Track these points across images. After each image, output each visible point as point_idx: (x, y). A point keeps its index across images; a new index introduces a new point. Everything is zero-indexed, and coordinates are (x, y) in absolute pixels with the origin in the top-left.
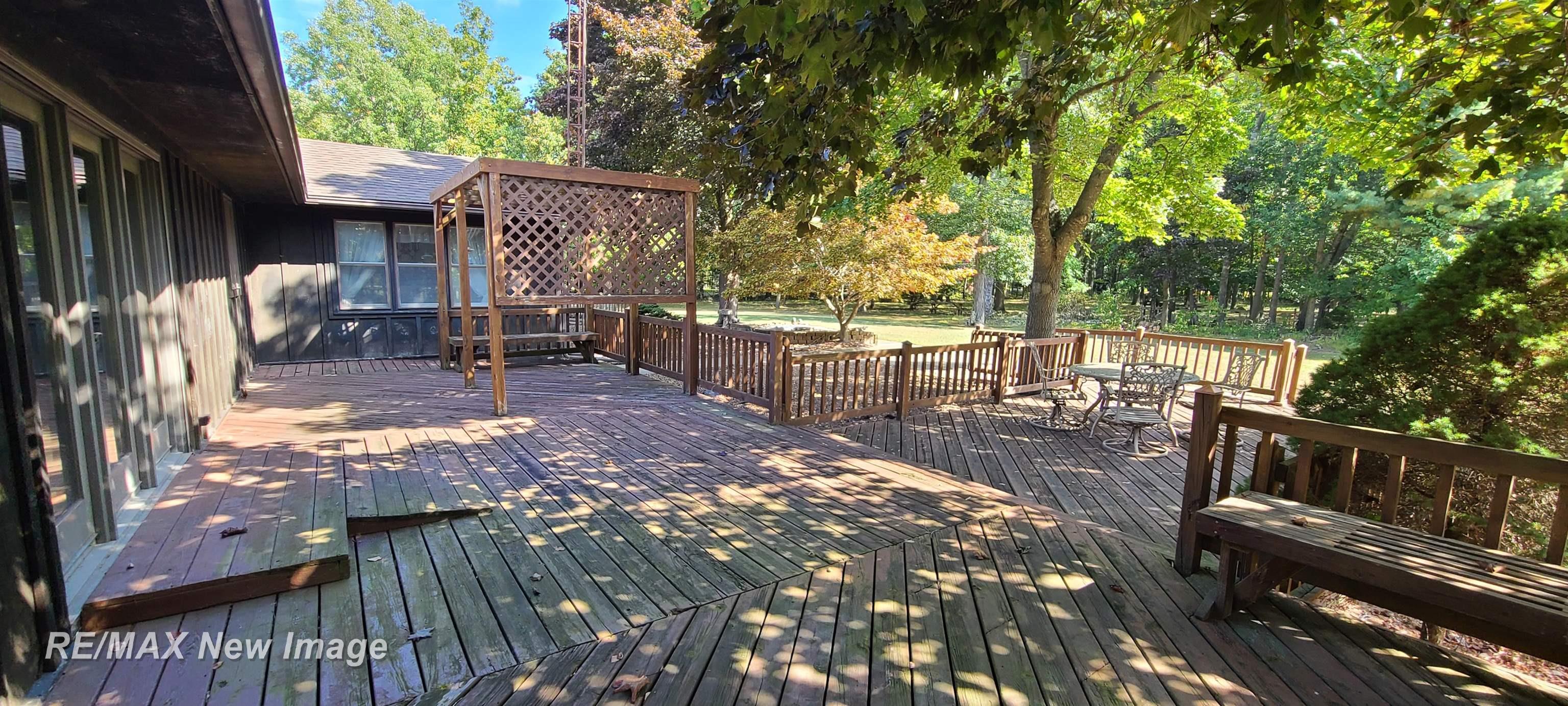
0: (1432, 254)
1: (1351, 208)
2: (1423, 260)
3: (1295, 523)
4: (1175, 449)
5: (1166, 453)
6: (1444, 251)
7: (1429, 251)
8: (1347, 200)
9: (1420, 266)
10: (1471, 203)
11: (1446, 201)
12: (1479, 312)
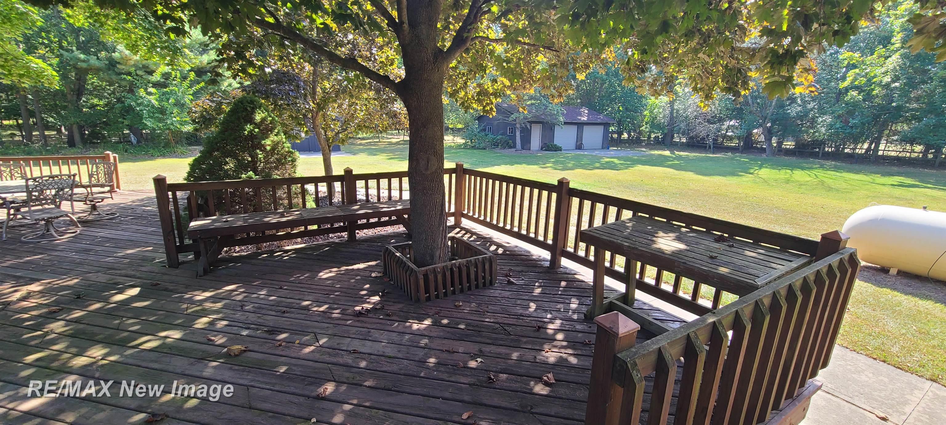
0: (142, 98)
1: (84, 65)
2: (139, 102)
3: (225, 222)
4: (81, 229)
5: (78, 232)
6: (149, 97)
7: (141, 97)
8: (79, 60)
9: (139, 105)
10: (154, 72)
11: (140, 69)
12: (246, 132)
